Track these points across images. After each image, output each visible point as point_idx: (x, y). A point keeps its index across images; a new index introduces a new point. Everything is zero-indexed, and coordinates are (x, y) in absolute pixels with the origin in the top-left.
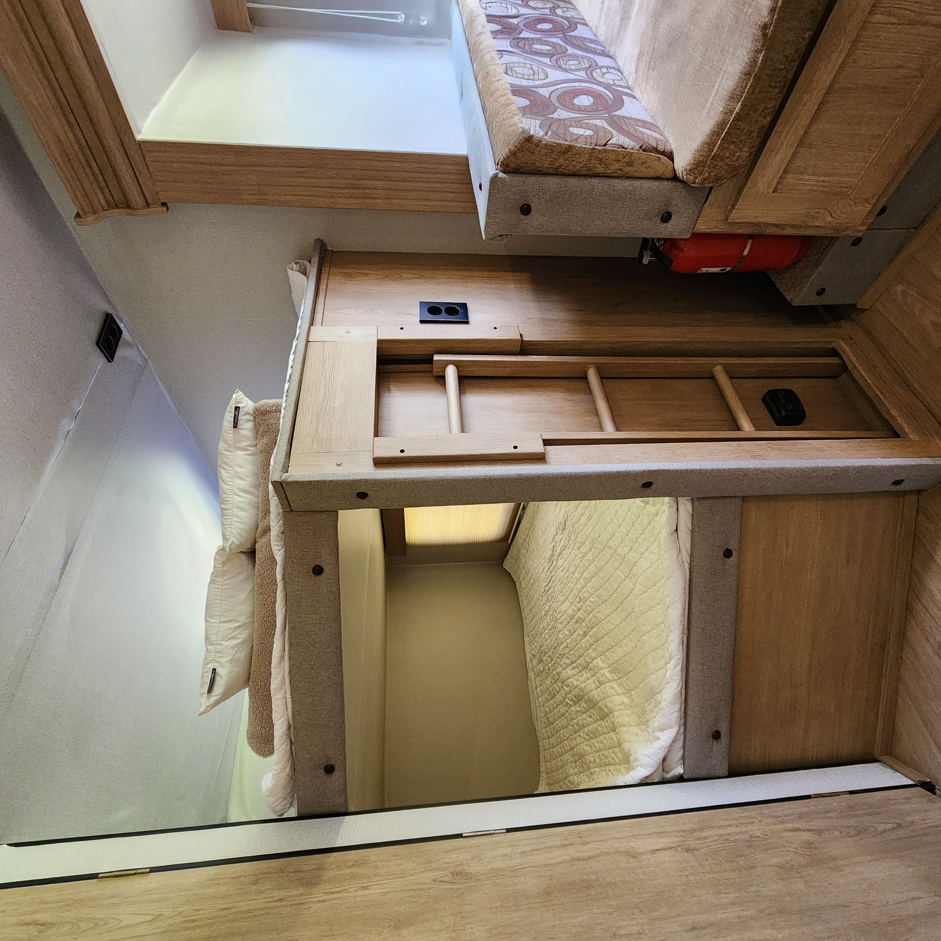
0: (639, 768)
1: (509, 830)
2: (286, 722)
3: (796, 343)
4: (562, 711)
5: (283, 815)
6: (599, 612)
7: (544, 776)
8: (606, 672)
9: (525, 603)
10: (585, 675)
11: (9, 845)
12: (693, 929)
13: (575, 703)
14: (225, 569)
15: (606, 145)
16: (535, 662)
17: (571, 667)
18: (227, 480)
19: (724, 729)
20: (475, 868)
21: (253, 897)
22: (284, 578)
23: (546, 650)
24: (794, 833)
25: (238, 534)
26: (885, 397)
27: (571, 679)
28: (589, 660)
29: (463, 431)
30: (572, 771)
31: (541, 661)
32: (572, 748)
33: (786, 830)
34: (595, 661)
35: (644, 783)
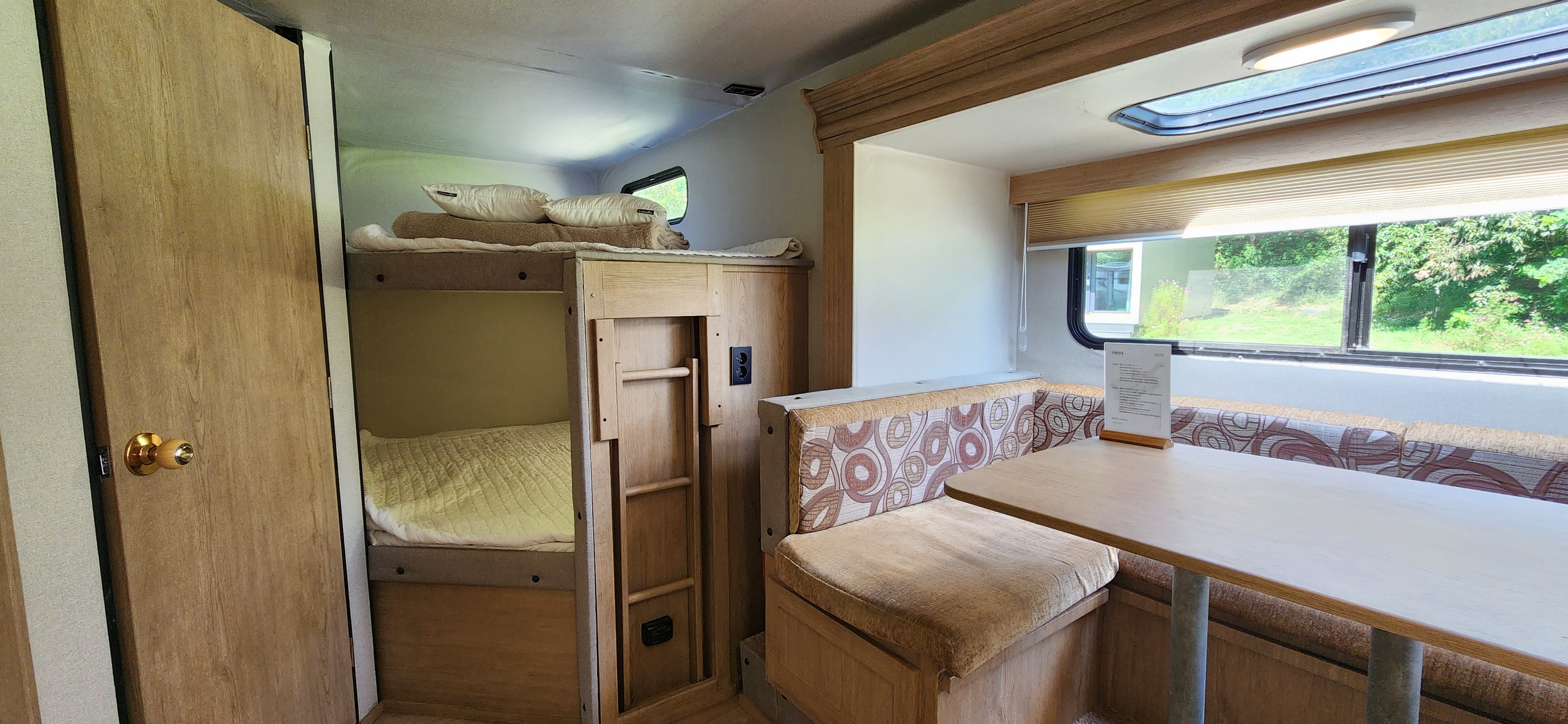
0: (378, 511)
1: (331, 410)
2: (415, 248)
3: (715, 647)
4: (444, 459)
5: (348, 242)
6: (521, 490)
7: (385, 441)
8: (468, 494)
9: (558, 427)
10: (470, 479)
11: (331, 52)
12: (264, 528)
13: (447, 470)
14: (532, 201)
15: (802, 484)
16: (497, 435)
17: (481, 467)
18: (600, 203)
19: (404, 576)
20: (306, 385)
21: (290, 237)
22: (517, 251)
23: (504, 446)
24: (324, 616)
25: (557, 214)
26: (657, 706)
27: (469, 467)
28: (481, 482)
29: (624, 382)
30: (386, 465)
31: (496, 440)
32: (406, 467)
33: (326, 610)
34: (480, 487)
35: (365, 514)
